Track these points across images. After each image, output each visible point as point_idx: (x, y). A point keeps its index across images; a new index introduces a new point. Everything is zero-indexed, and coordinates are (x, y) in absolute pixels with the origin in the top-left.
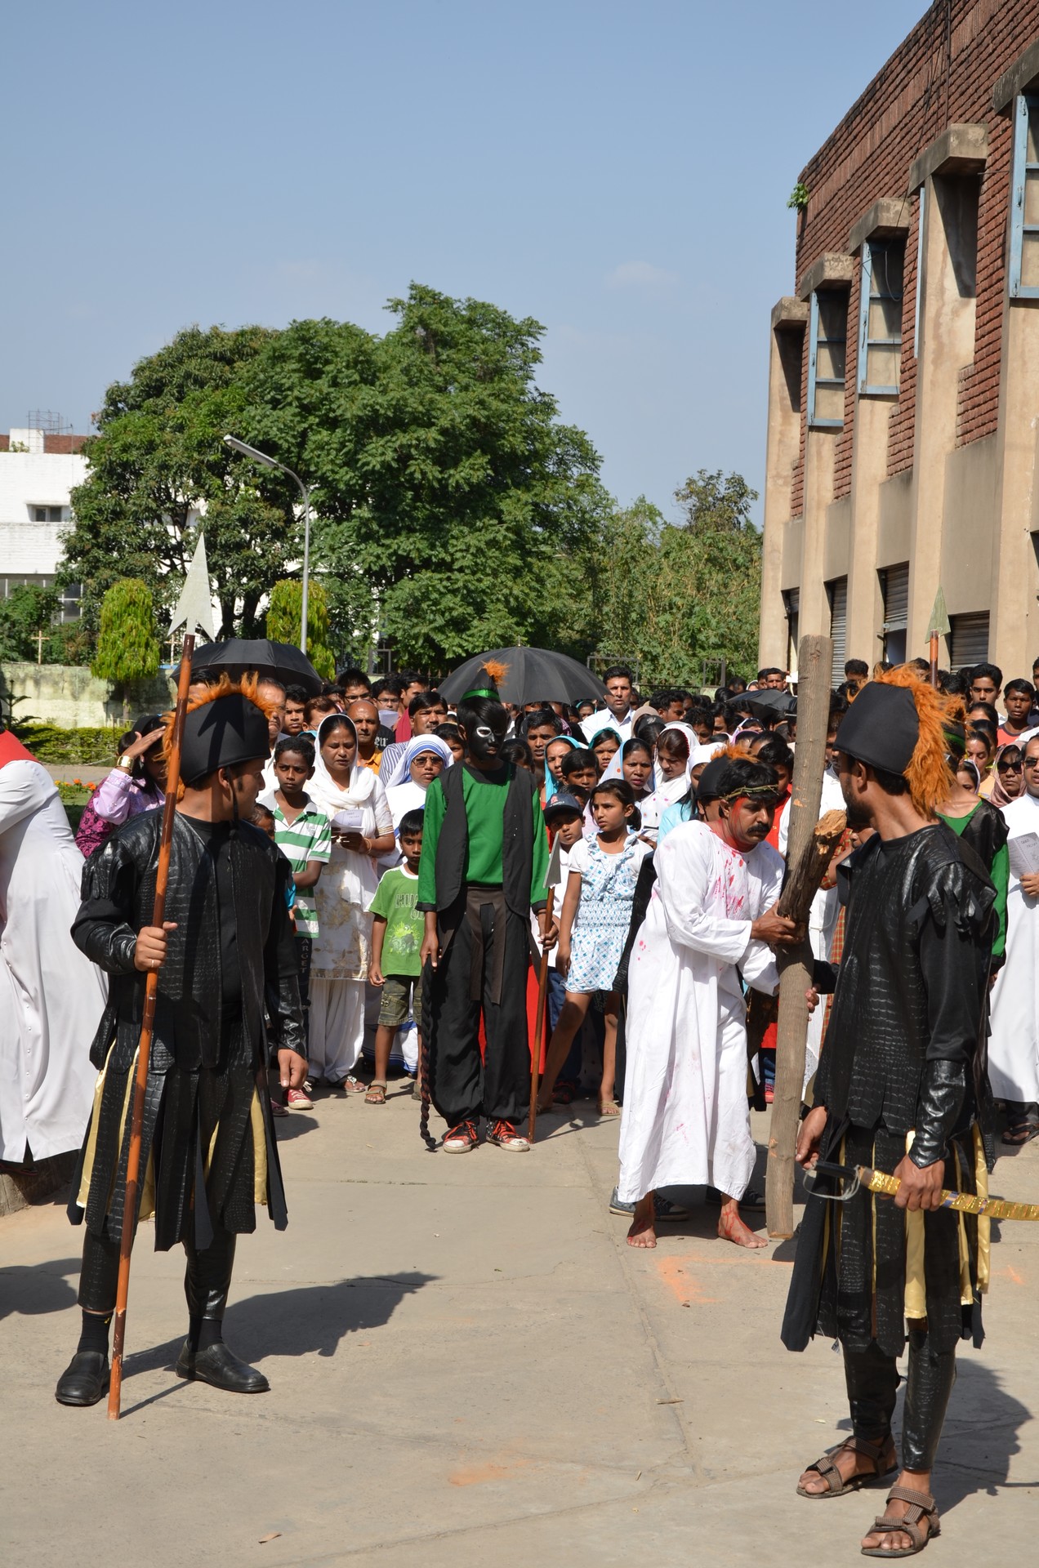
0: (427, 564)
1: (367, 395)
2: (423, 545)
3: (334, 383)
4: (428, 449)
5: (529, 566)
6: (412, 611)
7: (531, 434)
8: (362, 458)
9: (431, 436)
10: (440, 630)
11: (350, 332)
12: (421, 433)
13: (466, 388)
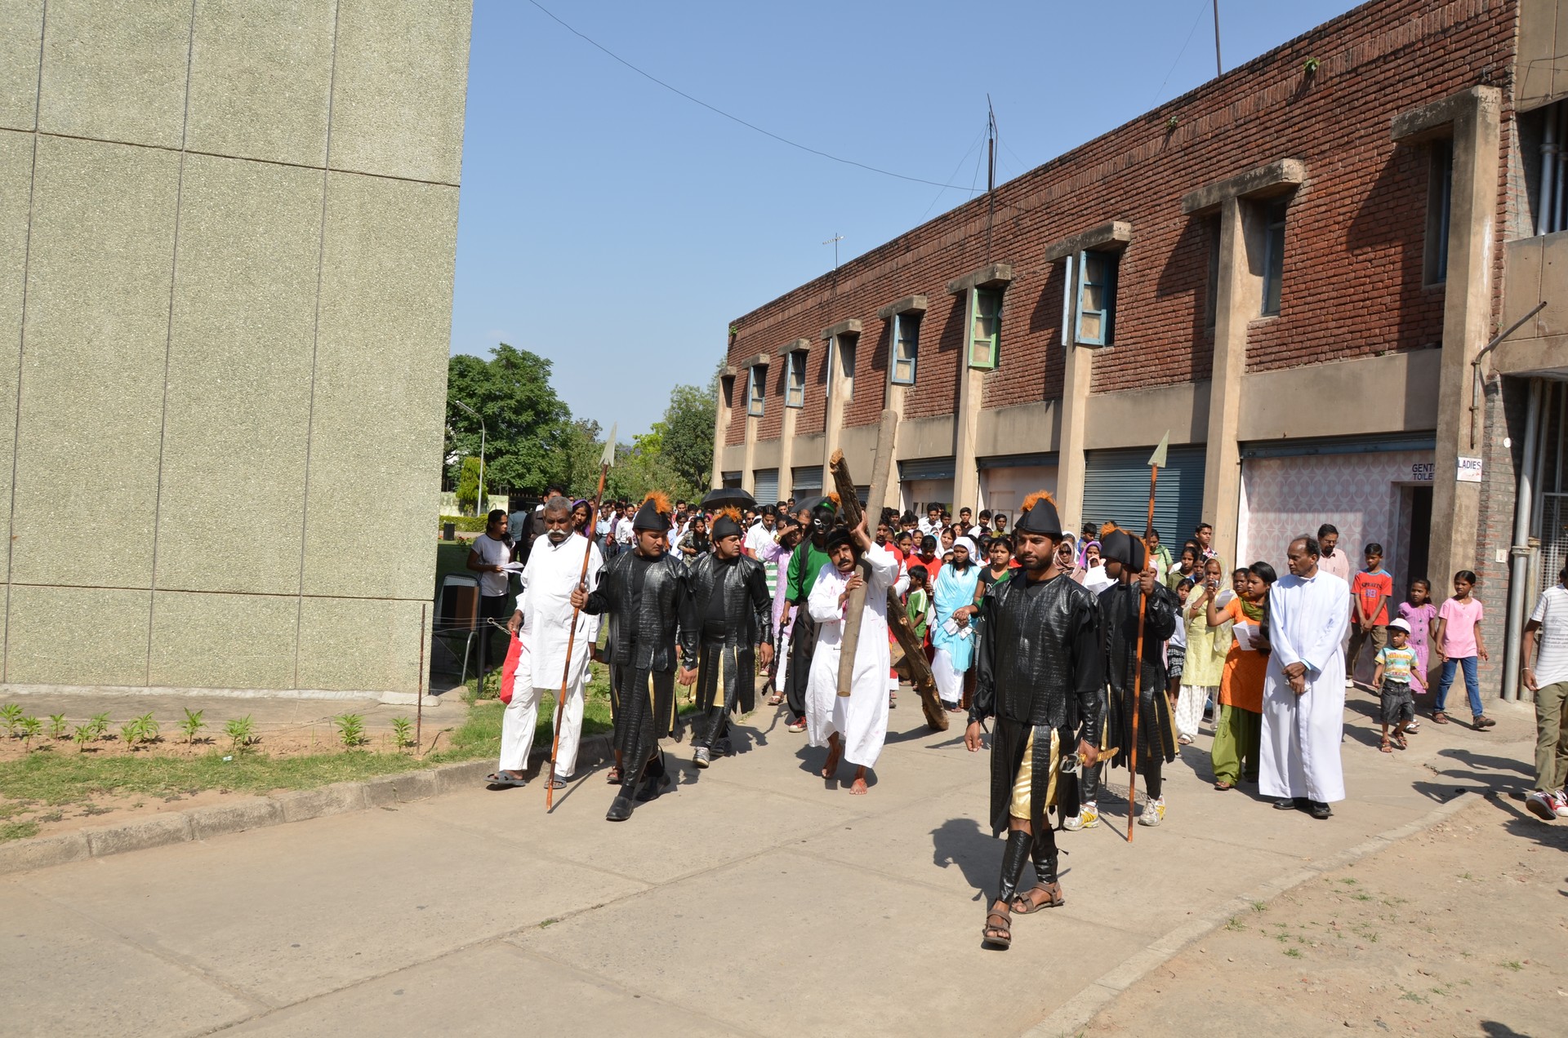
0: (508, 452)
1: (487, 386)
2: (506, 445)
3: (472, 380)
4: (511, 408)
5: (547, 454)
6: (502, 469)
7: (550, 404)
8: (485, 410)
9: (513, 403)
10: (513, 478)
11: (478, 361)
12: (509, 401)
13: (525, 385)
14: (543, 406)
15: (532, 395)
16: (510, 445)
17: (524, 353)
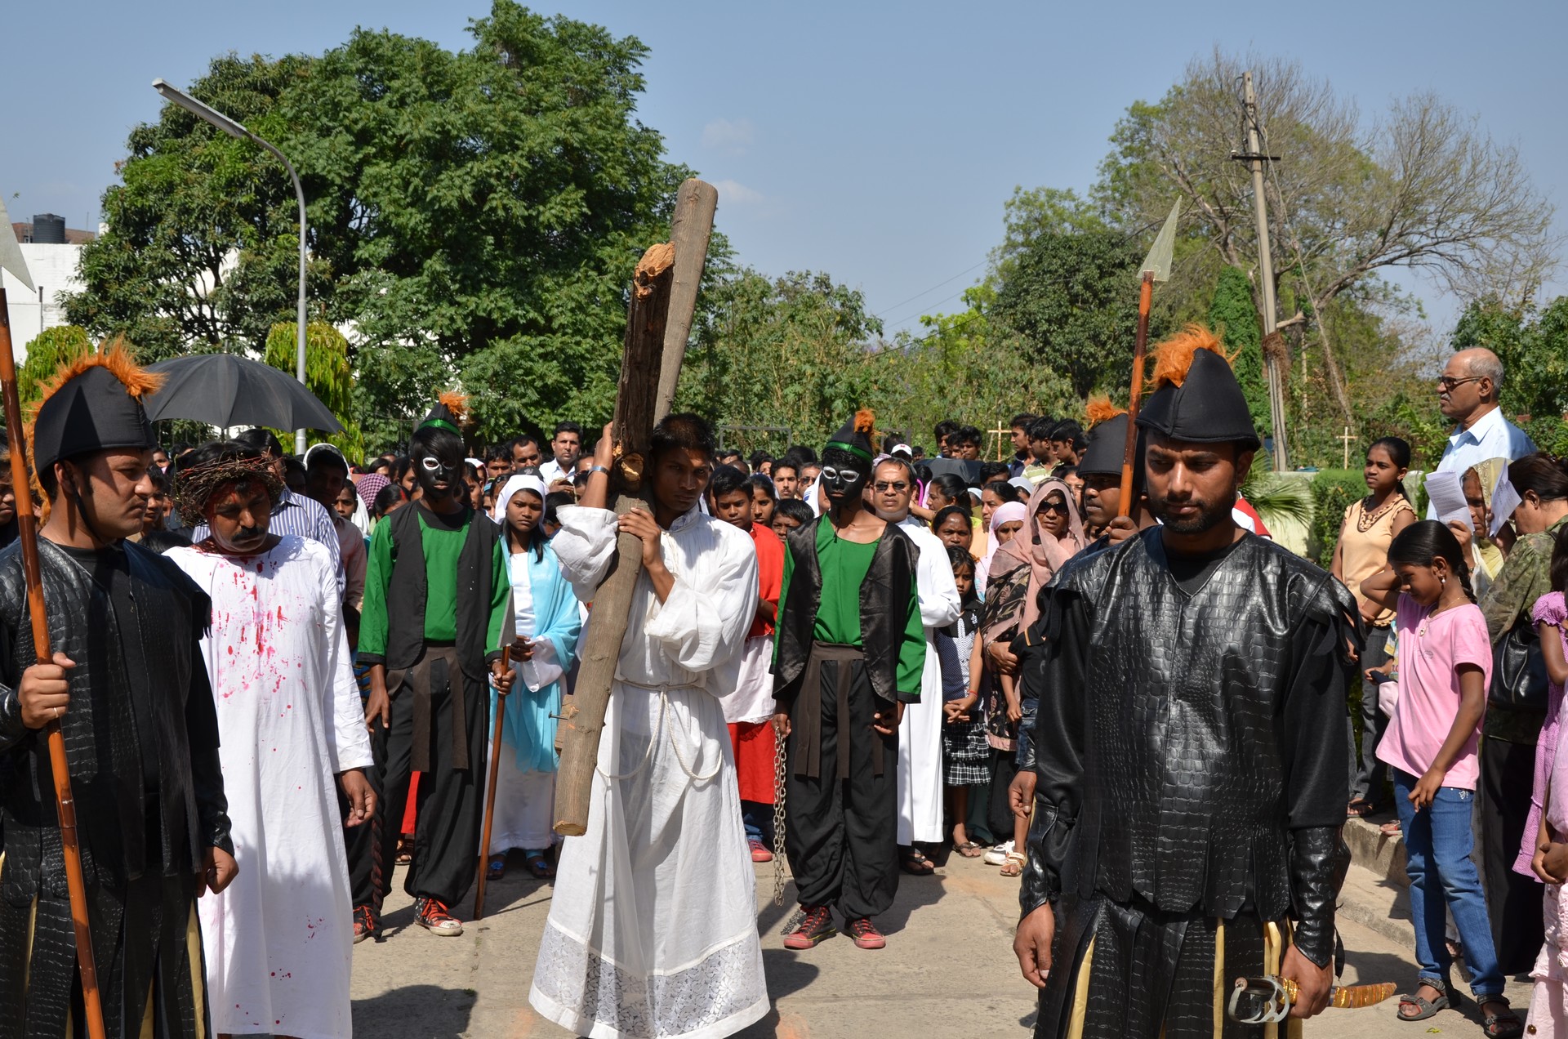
2: (507, 303)
3: (398, 103)
4: (512, 181)
7: (641, 172)
9: (515, 164)
12: (502, 160)
13: (556, 111)
14: (614, 176)
15: (575, 139)
16: (518, 304)
17: (562, 26)
